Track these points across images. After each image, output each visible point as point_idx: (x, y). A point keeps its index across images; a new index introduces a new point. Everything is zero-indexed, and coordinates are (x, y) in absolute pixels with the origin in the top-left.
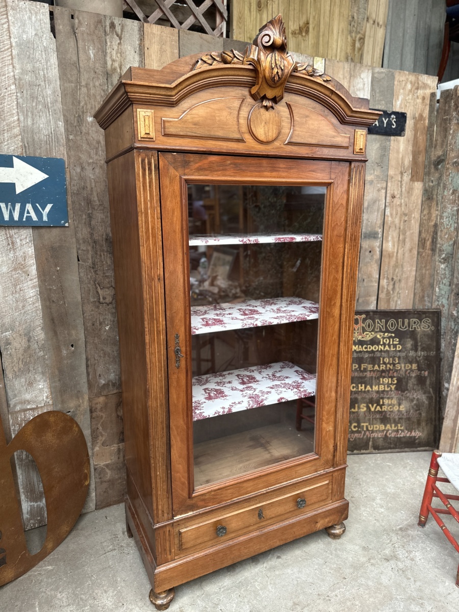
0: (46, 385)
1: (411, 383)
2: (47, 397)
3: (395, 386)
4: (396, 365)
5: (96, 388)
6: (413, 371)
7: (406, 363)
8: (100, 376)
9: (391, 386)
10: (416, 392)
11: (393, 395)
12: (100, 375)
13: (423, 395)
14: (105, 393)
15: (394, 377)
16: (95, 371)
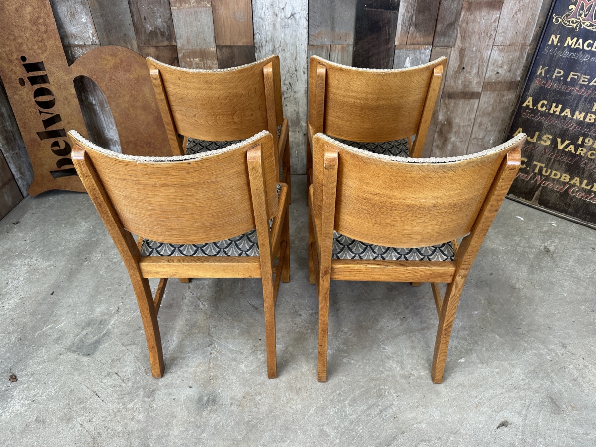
0: (89, 20)
2: (93, 35)
5: (143, 35)
8: (145, 20)
12: (144, 17)
14: (154, 42)
16: (139, 11)
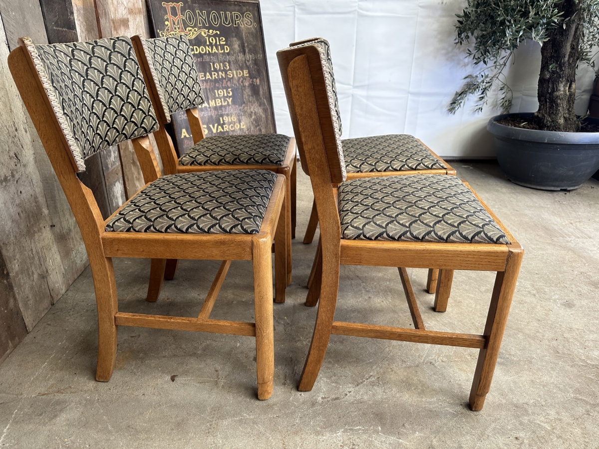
1: (246, 94)
3: (231, 99)
4: (228, 73)
6: (246, 79)
7: (238, 70)
9: (227, 99)
10: (252, 105)
11: (232, 111)
13: (259, 108)
15: (229, 88)
